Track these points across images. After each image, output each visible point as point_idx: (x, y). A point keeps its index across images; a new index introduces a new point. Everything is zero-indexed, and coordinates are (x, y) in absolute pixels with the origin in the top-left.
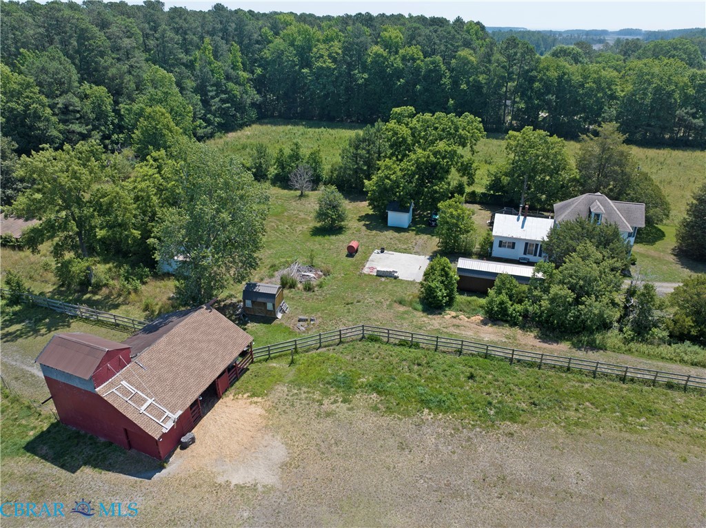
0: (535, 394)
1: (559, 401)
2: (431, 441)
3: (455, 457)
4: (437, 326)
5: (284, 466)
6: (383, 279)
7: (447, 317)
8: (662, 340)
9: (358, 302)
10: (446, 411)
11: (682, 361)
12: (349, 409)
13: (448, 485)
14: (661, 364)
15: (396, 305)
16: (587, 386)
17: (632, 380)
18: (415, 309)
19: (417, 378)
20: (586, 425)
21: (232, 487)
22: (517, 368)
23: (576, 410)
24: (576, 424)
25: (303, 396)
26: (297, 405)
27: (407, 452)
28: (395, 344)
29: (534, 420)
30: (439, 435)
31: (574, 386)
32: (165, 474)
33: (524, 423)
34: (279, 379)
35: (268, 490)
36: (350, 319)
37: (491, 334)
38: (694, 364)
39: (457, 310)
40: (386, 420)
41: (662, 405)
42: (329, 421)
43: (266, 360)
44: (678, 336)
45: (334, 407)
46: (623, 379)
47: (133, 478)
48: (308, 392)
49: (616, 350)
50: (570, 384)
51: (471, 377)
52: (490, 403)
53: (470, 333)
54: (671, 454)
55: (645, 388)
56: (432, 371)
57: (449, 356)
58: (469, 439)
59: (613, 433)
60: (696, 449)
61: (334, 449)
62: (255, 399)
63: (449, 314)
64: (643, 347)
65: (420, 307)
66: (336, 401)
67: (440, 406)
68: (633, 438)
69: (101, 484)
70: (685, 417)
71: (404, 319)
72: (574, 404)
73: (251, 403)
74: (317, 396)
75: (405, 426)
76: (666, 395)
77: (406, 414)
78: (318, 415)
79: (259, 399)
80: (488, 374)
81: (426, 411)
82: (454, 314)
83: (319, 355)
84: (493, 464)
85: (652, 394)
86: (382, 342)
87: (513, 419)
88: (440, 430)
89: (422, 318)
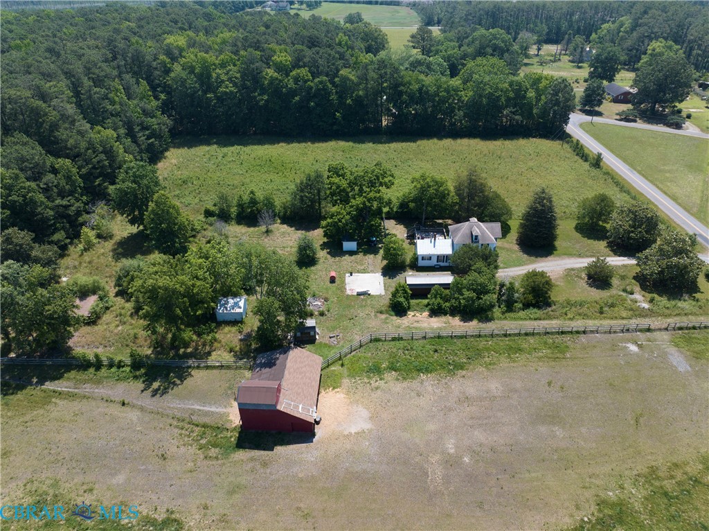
0: (468, 353)
1: (479, 354)
2: (430, 389)
3: (444, 394)
4: (407, 324)
5: (371, 418)
6: (362, 297)
7: (410, 316)
8: (520, 309)
9: (356, 317)
10: (431, 373)
11: (530, 319)
12: (386, 383)
13: (445, 407)
14: (521, 322)
15: (378, 314)
16: (490, 343)
17: (510, 335)
18: (391, 315)
19: (409, 357)
20: (494, 364)
21: (353, 434)
22: (455, 340)
23: (488, 357)
24: (490, 364)
25: (359, 382)
26: (359, 387)
27: (422, 397)
28: (390, 341)
29: (471, 367)
30: (432, 385)
31: (484, 344)
32: (318, 438)
33: (467, 369)
34: (341, 377)
35: (370, 431)
36: (357, 329)
37: (437, 323)
38: (535, 319)
39: (413, 311)
40: (405, 384)
41: (525, 346)
42: (379, 391)
43: (328, 367)
44: (527, 306)
45: (377, 383)
46: (505, 335)
48: (360, 379)
49: (500, 319)
50: (482, 344)
51: (436, 351)
52: (449, 363)
53: (425, 325)
54: (531, 368)
55: (516, 338)
56: (415, 352)
57: (420, 341)
58: (446, 383)
59: (507, 365)
60: (541, 364)
61: (389, 404)
62: (336, 390)
63: (410, 314)
64: (512, 315)
65: (393, 313)
66: (377, 381)
67: (428, 371)
68: (515, 364)
70: (535, 349)
71: (388, 323)
72: (486, 354)
73: (336, 392)
74: (366, 380)
75: (415, 384)
76: (525, 339)
77: (413, 378)
78: (372, 390)
79: (338, 390)
80: (442, 347)
81: (422, 374)
82: (412, 314)
83: (353, 356)
84: (460, 392)
85: (519, 340)
86: (382, 341)
87: (462, 368)
88: (432, 382)
89: (396, 320)
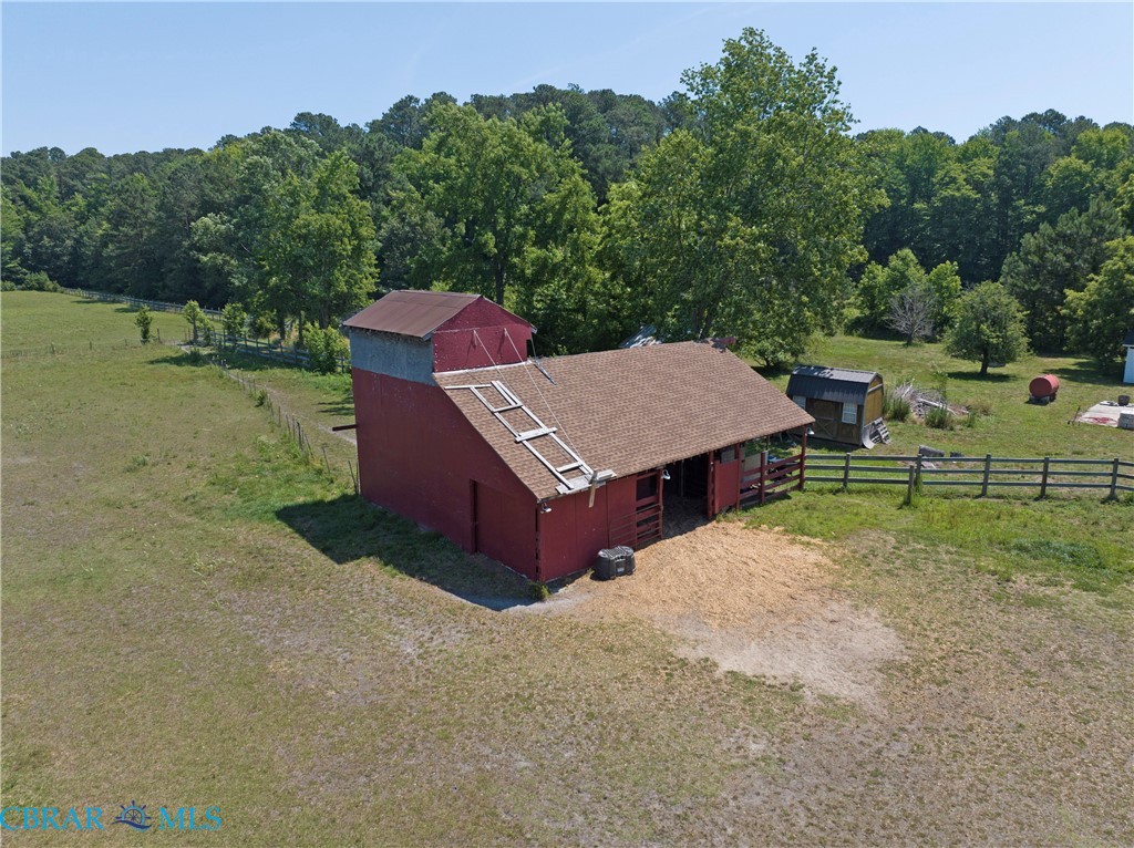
21: (718, 674)
32: (540, 610)
43: (835, 491)
45: (1049, 591)
47: (459, 599)
48: (960, 554)
69: (383, 591)
73: (792, 542)
74: (989, 565)
78: (997, 597)
79: (816, 541)
